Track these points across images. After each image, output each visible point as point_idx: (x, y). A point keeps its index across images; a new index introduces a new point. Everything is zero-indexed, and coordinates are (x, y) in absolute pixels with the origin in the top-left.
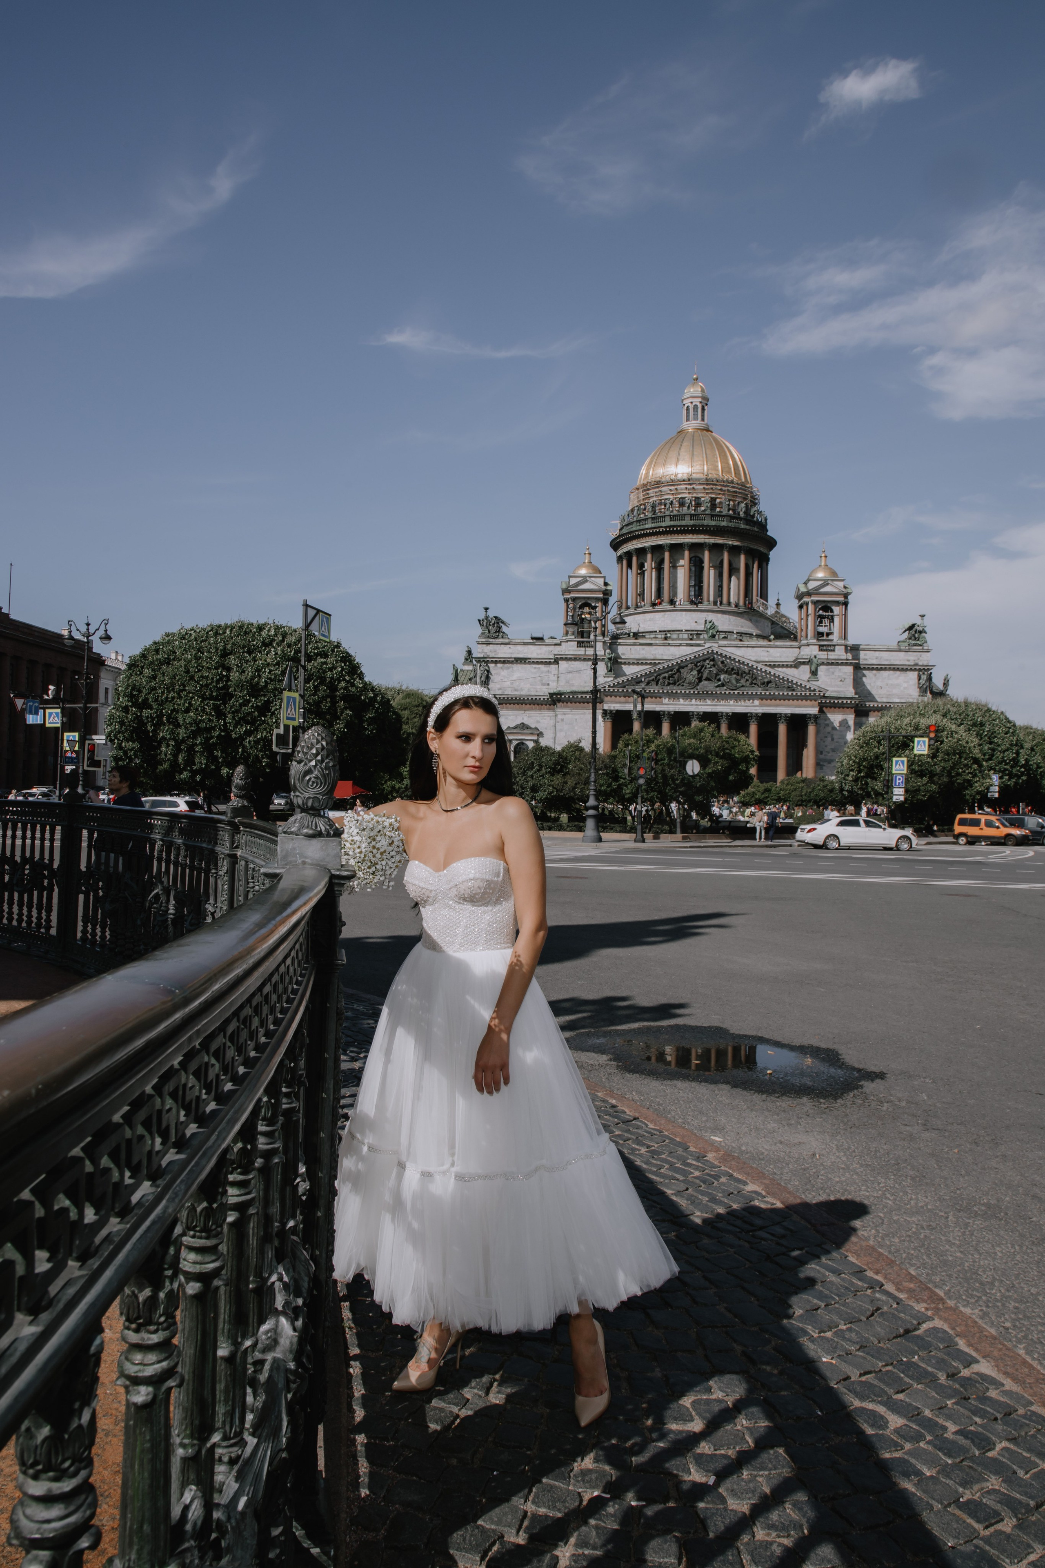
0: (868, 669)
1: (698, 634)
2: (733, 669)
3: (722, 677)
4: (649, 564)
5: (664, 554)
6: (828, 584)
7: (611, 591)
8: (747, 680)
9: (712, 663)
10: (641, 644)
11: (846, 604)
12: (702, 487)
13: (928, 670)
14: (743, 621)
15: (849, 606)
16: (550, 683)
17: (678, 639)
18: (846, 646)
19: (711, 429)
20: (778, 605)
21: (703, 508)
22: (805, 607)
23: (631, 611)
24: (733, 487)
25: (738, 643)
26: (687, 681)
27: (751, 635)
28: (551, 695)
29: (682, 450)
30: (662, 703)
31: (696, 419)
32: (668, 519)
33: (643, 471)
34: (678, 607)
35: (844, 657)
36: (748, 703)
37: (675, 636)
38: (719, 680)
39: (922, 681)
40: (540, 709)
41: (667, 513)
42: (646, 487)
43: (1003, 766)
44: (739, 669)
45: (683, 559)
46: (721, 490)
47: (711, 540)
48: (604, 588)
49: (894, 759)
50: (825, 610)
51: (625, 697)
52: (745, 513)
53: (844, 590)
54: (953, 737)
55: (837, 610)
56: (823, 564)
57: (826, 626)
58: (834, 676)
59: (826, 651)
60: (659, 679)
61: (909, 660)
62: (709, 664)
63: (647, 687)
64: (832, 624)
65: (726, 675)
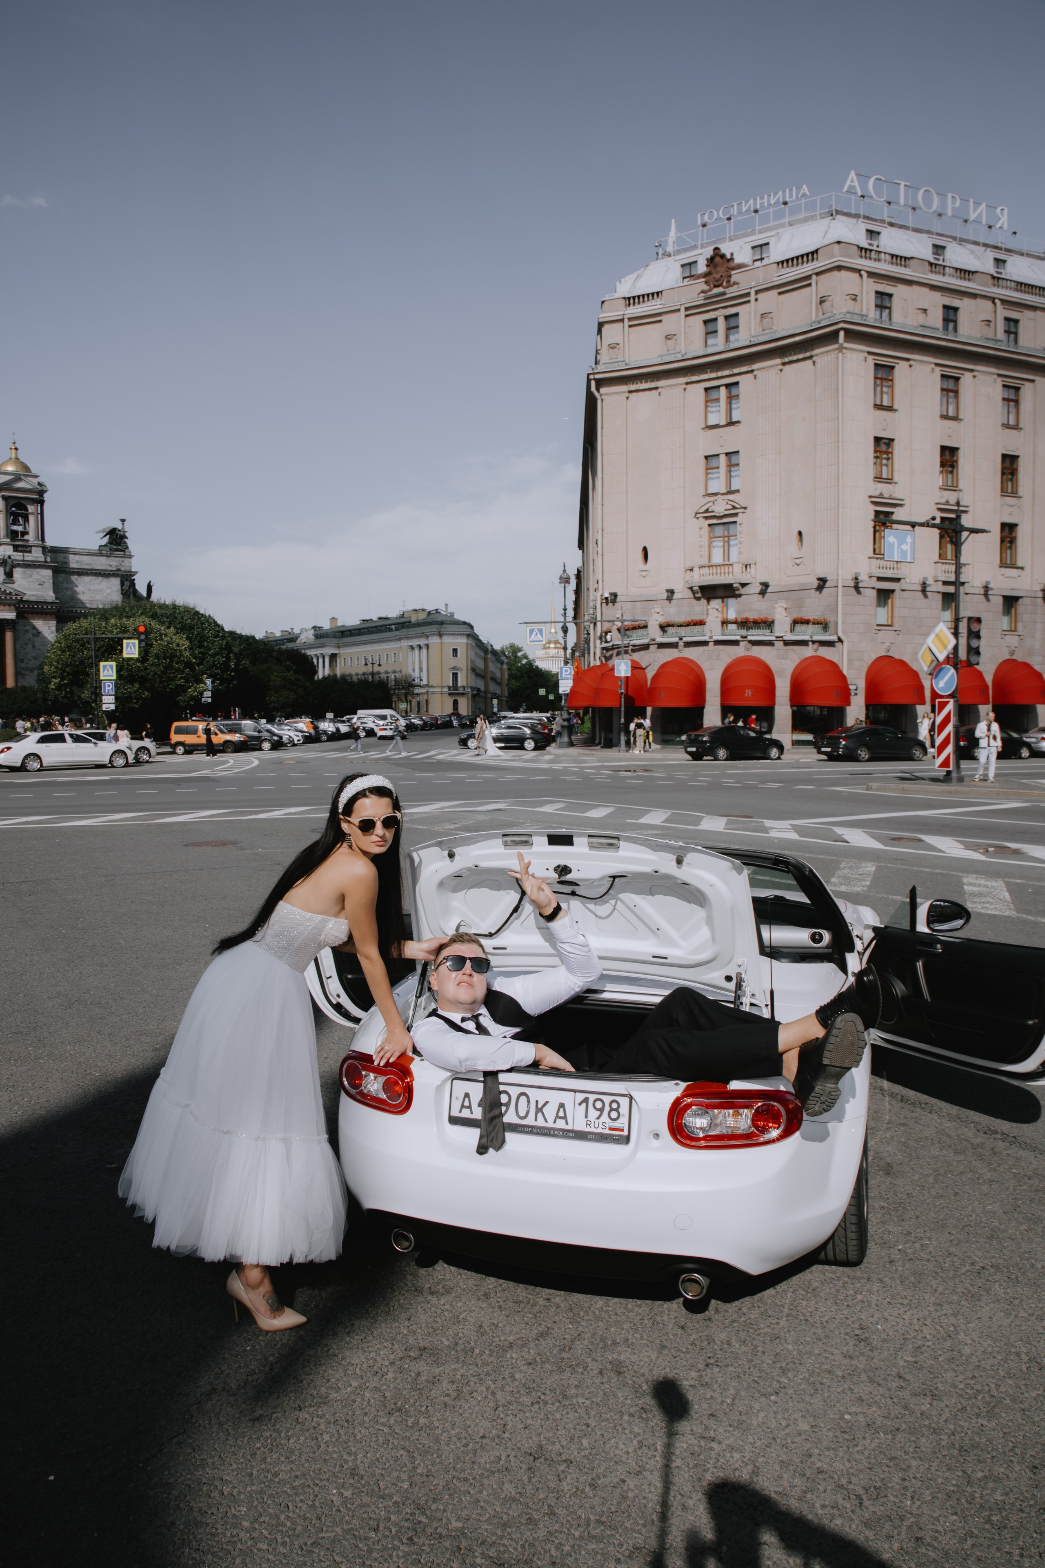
6: (19, 480)
11: (41, 502)
13: (130, 576)
15: (45, 505)
18: (43, 548)
35: (43, 559)
39: (125, 588)
43: (215, 670)
49: (102, 664)
50: (17, 507)
53: (38, 487)
54: (162, 640)
55: (31, 508)
56: (13, 456)
57: (20, 525)
58: (31, 580)
59: (22, 551)
61: (110, 566)
64: (27, 523)
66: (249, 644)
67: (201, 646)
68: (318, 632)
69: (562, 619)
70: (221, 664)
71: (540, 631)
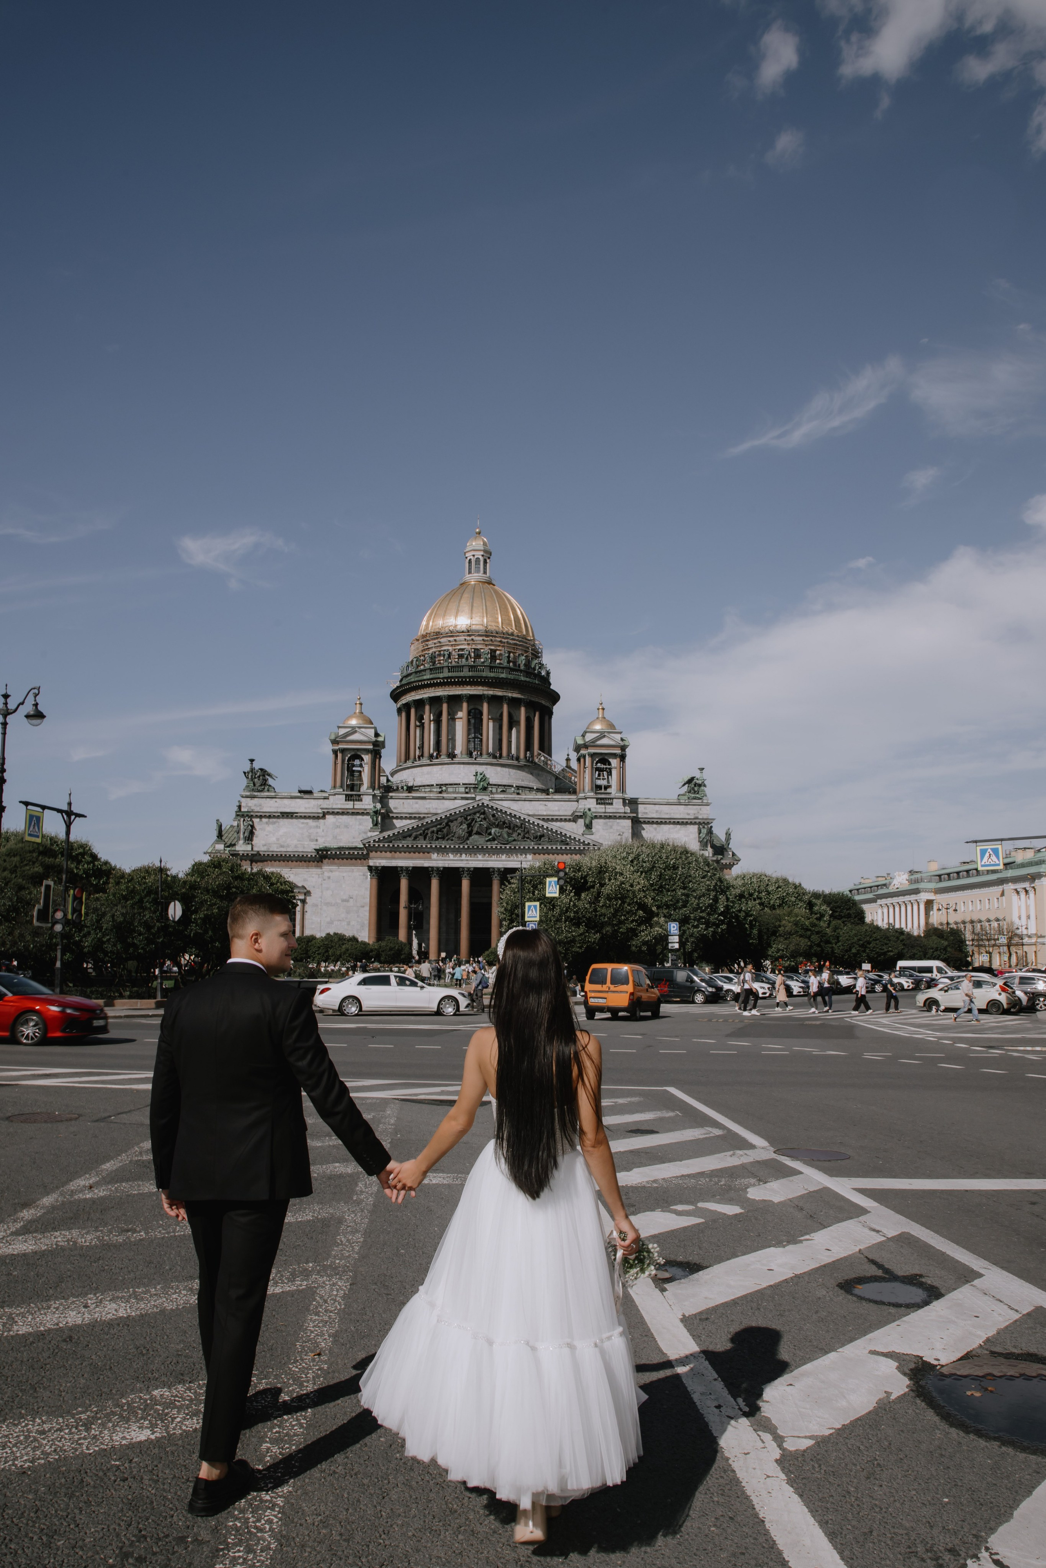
0: (649, 823)
1: (471, 787)
2: (504, 823)
3: (493, 831)
4: (428, 716)
5: (441, 706)
6: (604, 736)
7: (383, 743)
8: (519, 834)
9: (482, 816)
10: (414, 798)
11: (623, 758)
12: (481, 638)
13: (708, 823)
14: (524, 774)
15: (626, 759)
16: (319, 839)
17: (454, 792)
18: (624, 800)
19: (494, 582)
20: (568, 760)
21: (482, 660)
22: (582, 760)
24: (514, 640)
25: (514, 796)
26: (456, 836)
27: (531, 789)
28: (317, 850)
29: (462, 604)
30: (430, 858)
31: (478, 571)
32: (445, 670)
33: (424, 623)
34: (456, 760)
35: (622, 811)
36: (521, 857)
37: (450, 790)
38: (490, 834)
39: (704, 835)
40: (308, 867)
41: (446, 664)
42: (426, 637)
43: (698, 914)
44: (510, 822)
45: (462, 711)
46: (501, 642)
47: (491, 692)
48: (374, 739)
50: (602, 762)
51: (391, 852)
52: (525, 665)
53: (621, 742)
55: (614, 763)
56: (601, 716)
57: (603, 779)
58: (610, 830)
59: (604, 804)
60: (427, 834)
61: (688, 814)
62: (479, 817)
63: (414, 842)
64: (610, 777)
65: (497, 829)
67: (684, 888)
68: (914, 877)
70: (706, 908)
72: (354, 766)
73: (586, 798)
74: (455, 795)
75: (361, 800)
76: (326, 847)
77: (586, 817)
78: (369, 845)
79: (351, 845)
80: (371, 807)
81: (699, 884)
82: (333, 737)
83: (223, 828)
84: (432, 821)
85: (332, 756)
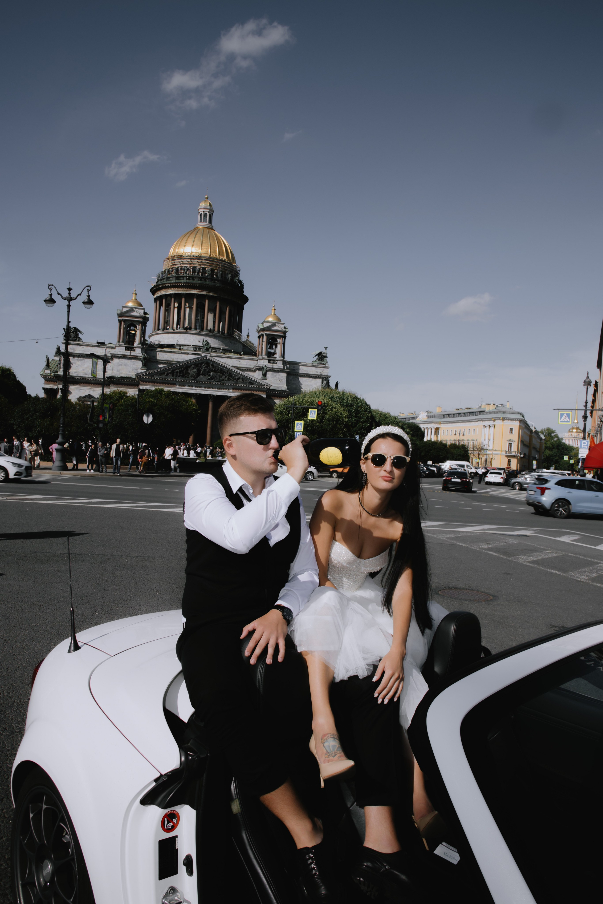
1: (200, 348)
2: (218, 370)
3: (211, 374)
4: (173, 305)
5: (182, 299)
6: (275, 325)
7: (148, 318)
8: (226, 377)
9: (206, 365)
11: (284, 337)
12: (207, 261)
13: (327, 378)
15: (287, 339)
17: (188, 350)
18: (284, 361)
19: (214, 229)
20: (248, 336)
21: (206, 275)
22: (262, 337)
23: (161, 331)
24: (225, 264)
25: (222, 355)
26: (191, 375)
27: (231, 351)
28: (107, 378)
29: (196, 239)
30: (175, 387)
31: (205, 221)
32: (185, 278)
33: (172, 249)
34: (189, 331)
35: (283, 368)
36: (227, 391)
37: (185, 348)
38: (210, 375)
39: (324, 384)
41: (185, 275)
42: (173, 258)
44: (221, 370)
45: (193, 303)
46: (218, 265)
47: (210, 294)
48: (143, 315)
49: (296, 422)
50: (273, 340)
51: (152, 382)
52: (231, 280)
53: (284, 329)
54: (332, 410)
55: (279, 341)
56: (273, 313)
57: (273, 349)
58: (276, 378)
59: (272, 363)
60: (174, 373)
61: (317, 372)
62: (204, 366)
63: (166, 377)
64: (276, 349)
65: (214, 373)
66: (386, 418)
67: (356, 417)
68: (430, 414)
69: (584, 408)
70: (366, 428)
71: (568, 415)
72: (130, 330)
73: (262, 359)
74: (189, 352)
75: (134, 351)
76: (113, 376)
77: (263, 370)
78: (140, 377)
79: (128, 376)
80: (141, 355)
81: (363, 415)
82: (119, 312)
83: (50, 360)
84: (177, 366)
85: (118, 324)
